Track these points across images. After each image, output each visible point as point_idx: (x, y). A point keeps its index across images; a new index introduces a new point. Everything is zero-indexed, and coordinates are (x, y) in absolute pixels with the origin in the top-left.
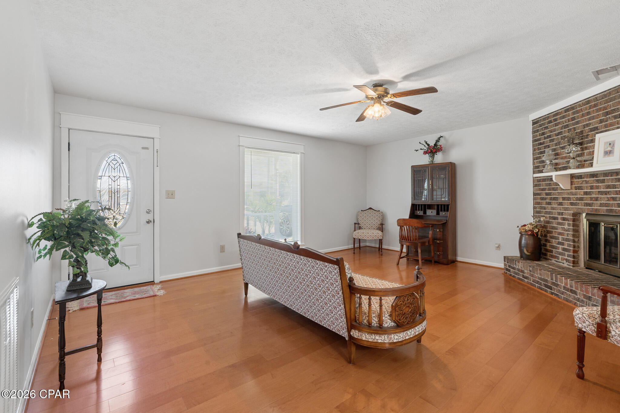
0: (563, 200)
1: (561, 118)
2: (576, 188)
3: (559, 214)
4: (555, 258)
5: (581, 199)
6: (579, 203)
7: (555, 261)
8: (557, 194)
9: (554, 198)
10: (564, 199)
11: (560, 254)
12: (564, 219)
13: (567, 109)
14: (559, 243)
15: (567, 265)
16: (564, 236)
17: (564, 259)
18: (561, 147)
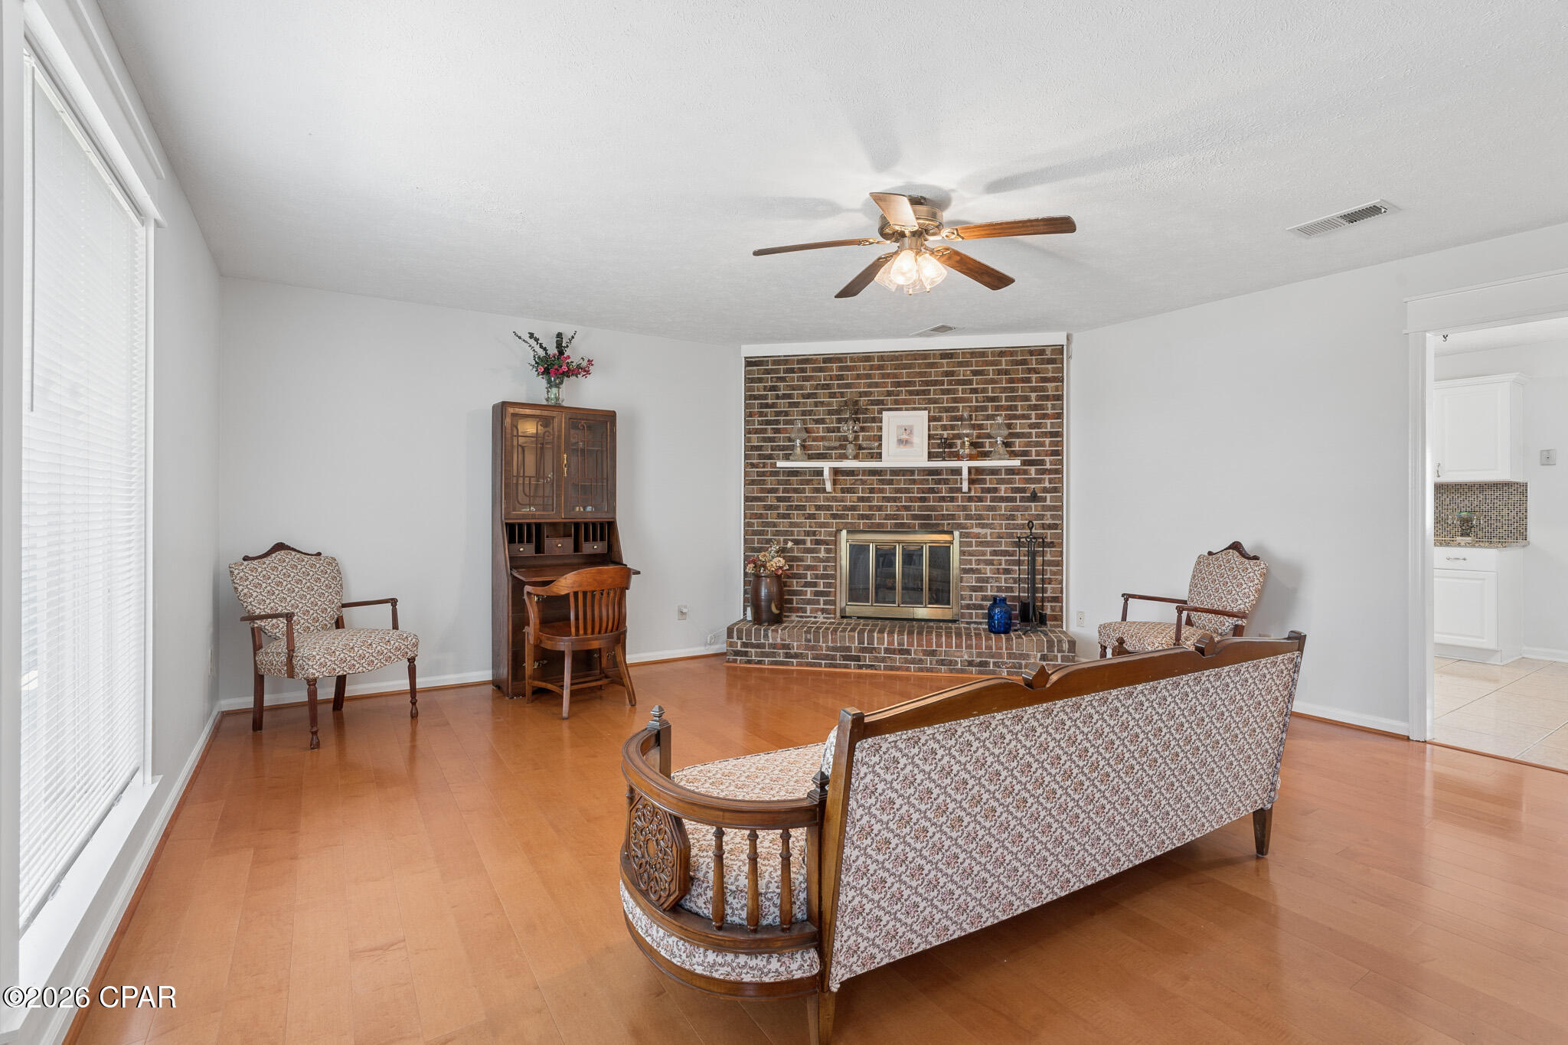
0: (816, 510)
1: (814, 370)
2: (843, 491)
3: (808, 534)
4: (798, 612)
5: (853, 508)
6: (848, 515)
7: (797, 616)
8: (804, 500)
9: (796, 505)
10: (818, 508)
11: (809, 602)
12: (818, 542)
13: (829, 359)
14: (807, 585)
15: (824, 618)
16: (817, 570)
17: (817, 610)
18: (813, 420)
